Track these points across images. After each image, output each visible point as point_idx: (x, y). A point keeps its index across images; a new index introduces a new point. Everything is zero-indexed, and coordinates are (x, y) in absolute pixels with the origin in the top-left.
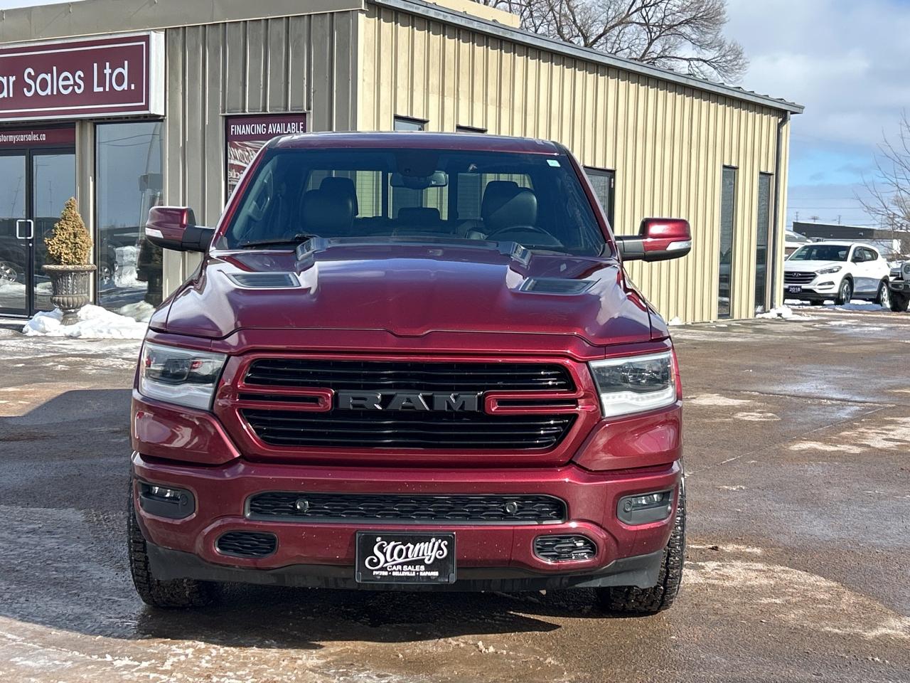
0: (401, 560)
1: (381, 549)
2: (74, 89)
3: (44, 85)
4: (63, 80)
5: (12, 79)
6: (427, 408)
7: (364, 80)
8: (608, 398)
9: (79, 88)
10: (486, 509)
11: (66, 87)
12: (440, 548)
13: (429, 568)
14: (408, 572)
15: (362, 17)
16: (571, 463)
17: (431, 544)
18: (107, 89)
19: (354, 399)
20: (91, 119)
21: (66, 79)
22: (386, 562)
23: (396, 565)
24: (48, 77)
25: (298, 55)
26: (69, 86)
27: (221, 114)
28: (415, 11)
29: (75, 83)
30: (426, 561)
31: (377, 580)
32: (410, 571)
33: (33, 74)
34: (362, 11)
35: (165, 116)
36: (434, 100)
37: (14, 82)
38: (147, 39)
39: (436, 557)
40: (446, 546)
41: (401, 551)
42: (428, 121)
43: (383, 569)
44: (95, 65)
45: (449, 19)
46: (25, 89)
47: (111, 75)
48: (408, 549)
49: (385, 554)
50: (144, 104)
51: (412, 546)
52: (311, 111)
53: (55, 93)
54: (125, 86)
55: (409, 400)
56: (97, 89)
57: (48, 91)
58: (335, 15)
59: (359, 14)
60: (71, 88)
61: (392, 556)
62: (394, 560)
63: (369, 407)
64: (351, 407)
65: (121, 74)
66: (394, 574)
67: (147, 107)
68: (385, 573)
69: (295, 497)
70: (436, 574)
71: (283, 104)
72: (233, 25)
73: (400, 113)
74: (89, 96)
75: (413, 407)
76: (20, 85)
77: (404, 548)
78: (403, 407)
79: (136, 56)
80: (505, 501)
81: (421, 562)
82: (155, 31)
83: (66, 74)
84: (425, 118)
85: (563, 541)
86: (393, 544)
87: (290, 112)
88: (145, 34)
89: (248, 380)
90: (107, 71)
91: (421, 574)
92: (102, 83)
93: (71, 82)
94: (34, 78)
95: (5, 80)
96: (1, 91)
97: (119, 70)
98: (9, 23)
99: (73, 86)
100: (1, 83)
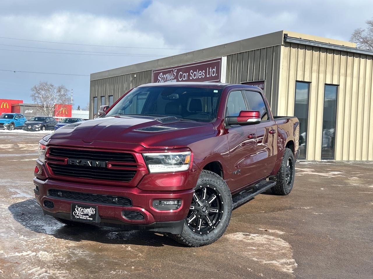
0: (82, 214)
1: (77, 209)
3: (195, 75)
5: (187, 74)
6: (91, 166)
7: (282, 69)
8: (151, 166)
9: (203, 76)
10: (108, 200)
11: (200, 76)
12: (93, 211)
13: (90, 217)
14: (84, 217)
16: (136, 187)
17: (90, 209)
18: (210, 76)
19: (72, 161)
21: (200, 73)
22: (79, 214)
23: (81, 215)
24: (196, 73)
27: (241, 82)
29: (203, 75)
30: (89, 215)
31: (76, 219)
32: (85, 217)
34: (283, 45)
36: (314, 75)
37: (188, 75)
38: (221, 59)
39: (92, 214)
40: (95, 210)
41: (82, 210)
42: (311, 82)
43: (78, 216)
44: (208, 68)
47: (211, 71)
48: (84, 210)
49: (78, 211)
50: (219, 80)
51: (85, 209)
52: (266, 80)
54: (215, 75)
55: (85, 163)
56: (208, 76)
57: (196, 77)
58: (274, 47)
59: (281, 46)
61: (80, 212)
62: (81, 213)
63: (75, 164)
64: (71, 164)
65: (214, 71)
66: (81, 218)
68: (78, 217)
69: (58, 191)
70: (92, 219)
71: (258, 78)
72: (245, 53)
73: (298, 79)
74: (206, 78)
75: (86, 165)
76: (189, 76)
77: (83, 210)
78: (84, 165)
79: (217, 64)
80: (113, 198)
81: (87, 215)
82: (223, 56)
83: (200, 72)
84: (310, 81)
85: (132, 213)
86: (80, 208)
87: (260, 81)
88: (220, 57)
89: (50, 154)
90: (211, 70)
91: (88, 219)
92: (209, 74)
93: (201, 74)
94: (192, 73)
95: (185, 74)
96: (184, 78)
97: (214, 69)
98: (189, 56)
99: (202, 75)
100: (184, 75)
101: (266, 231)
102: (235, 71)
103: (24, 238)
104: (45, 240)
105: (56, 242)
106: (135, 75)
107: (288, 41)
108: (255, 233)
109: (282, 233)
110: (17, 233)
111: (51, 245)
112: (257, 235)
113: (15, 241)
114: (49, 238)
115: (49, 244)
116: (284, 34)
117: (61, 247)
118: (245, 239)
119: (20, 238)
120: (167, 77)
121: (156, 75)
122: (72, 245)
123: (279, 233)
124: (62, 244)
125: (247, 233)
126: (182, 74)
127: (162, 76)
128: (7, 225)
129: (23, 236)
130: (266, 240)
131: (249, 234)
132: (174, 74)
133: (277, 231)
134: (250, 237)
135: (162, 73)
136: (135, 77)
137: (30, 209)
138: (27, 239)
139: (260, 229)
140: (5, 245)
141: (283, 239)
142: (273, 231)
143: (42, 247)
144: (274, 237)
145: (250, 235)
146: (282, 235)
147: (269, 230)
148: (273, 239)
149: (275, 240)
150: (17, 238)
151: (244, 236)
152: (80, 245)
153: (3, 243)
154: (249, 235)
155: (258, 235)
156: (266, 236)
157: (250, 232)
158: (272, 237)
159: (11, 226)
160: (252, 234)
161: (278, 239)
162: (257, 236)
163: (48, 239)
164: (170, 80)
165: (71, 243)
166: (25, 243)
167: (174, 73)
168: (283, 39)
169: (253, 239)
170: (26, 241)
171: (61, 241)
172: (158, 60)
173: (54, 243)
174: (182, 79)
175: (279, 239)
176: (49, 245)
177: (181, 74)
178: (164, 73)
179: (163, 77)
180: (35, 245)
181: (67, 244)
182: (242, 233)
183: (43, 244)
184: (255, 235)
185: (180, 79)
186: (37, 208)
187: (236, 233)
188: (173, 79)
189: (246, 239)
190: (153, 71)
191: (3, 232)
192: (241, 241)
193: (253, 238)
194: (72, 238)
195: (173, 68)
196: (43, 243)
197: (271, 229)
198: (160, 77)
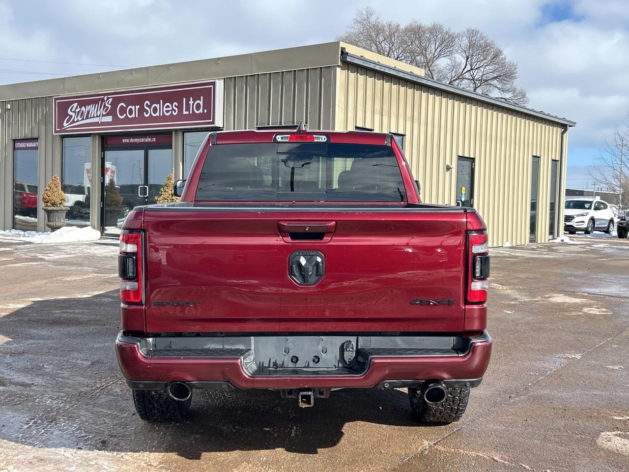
2: (172, 112)
3: (155, 110)
4: (166, 107)
5: (138, 107)
7: (339, 106)
9: (175, 112)
11: (167, 112)
15: (338, 69)
18: (191, 113)
20: (181, 130)
21: (168, 107)
24: (158, 106)
25: (300, 92)
26: (169, 111)
27: (255, 126)
28: (368, 66)
29: (173, 109)
33: (149, 104)
34: (339, 66)
35: (223, 127)
36: (377, 118)
37: (138, 109)
38: (214, 84)
42: (373, 130)
44: (184, 99)
45: (387, 71)
46: (145, 113)
47: (193, 104)
50: (211, 121)
52: (308, 124)
53: (161, 115)
54: (201, 111)
56: (185, 113)
57: (158, 114)
58: (323, 69)
59: (337, 68)
60: (170, 112)
65: (199, 104)
67: (213, 123)
71: (291, 120)
72: (263, 76)
73: (358, 125)
74: (181, 116)
76: (142, 110)
79: (206, 93)
82: (218, 79)
83: (168, 104)
84: (372, 128)
87: (296, 124)
88: (213, 81)
90: (191, 102)
92: (188, 109)
93: (171, 109)
94: (150, 107)
95: (133, 108)
96: (131, 114)
97: (198, 102)
98: (136, 76)
99: (172, 111)
100: (131, 109)
102: (242, 106)
106: (9, 105)
107: (349, 60)
116: (341, 47)
120: (88, 112)
121: (63, 107)
126: (125, 106)
127: (78, 109)
132: (105, 106)
135: (76, 104)
136: (9, 108)
164: (97, 116)
167: (107, 105)
168: (340, 55)
172: (64, 79)
174: (127, 115)
177: (122, 106)
178: (82, 104)
179: (79, 112)
185: (122, 115)
188: (103, 116)
190: (56, 99)
195: (104, 95)
198: (73, 110)
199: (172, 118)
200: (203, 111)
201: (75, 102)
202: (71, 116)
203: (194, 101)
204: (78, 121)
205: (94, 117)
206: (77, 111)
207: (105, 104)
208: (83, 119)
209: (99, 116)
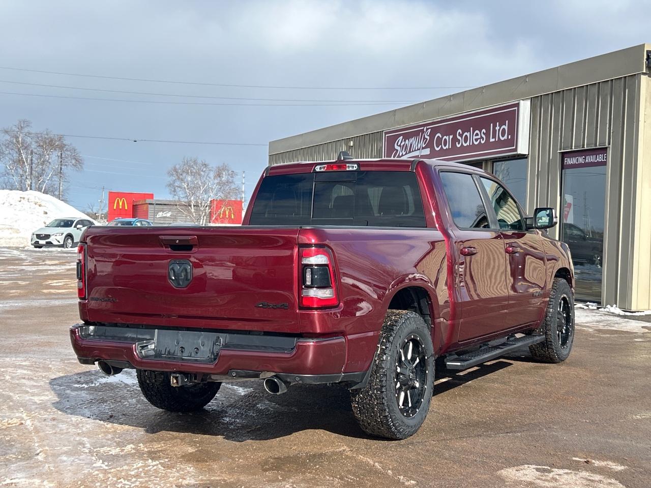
2: (480, 141)
3: (466, 140)
4: (475, 136)
5: (451, 137)
7: (645, 122)
9: (483, 140)
11: (476, 140)
15: (644, 78)
18: (497, 140)
20: (491, 159)
21: (477, 135)
24: (468, 134)
25: (604, 108)
26: (478, 139)
27: (559, 151)
29: (482, 137)
33: (461, 133)
34: (644, 74)
35: (529, 154)
37: (452, 139)
38: (518, 105)
44: (492, 124)
46: (457, 143)
47: (499, 130)
50: (514, 147)
52: (611, 146)
53: (471, 144)
54: (506, 137)
56: (492, 140)
57: (468, 143)
58: (627, 78)
59: (642, 76)
65: (504, 129)
67: (516, 150)
71: (594, 142)
72: (568, 91)
74: (488, 145)
76: (455, 140)
79: (510, 117)
82: (523, 100)
83: (477, 132)
87: (598, 147)
88: (517, 102)
90: (497, 128)
92: (494, 137)
93: (479, 137)
94: (461, 135)
95: (447, 138)
96: (445, 145)
97: (503, 127)
98: (454, 102)
99: (480, 139)
100: (445, 139)
101: (587, 462)
102: (547, 128)
103: (103, 465)
104: (141, 470)
105: (160, 474)
106: (352, 142)
108: (562, 468)
109: (620, 468)
110: (92, 456)
111: (150, 481)
112: (566, 471)
113: (83, 472)
114: (149, 466)
115: (147, 479)
116: (647, 51)
117: (168, 485)
118: (539, 479)
119: (94, 465)
120: (411, 145)
121: (392, 141)
122: (190, 482)
123: (614, 467)
124: (170, 479)
125: (546, 467)
126: (441, 137)
127: (403, 143)
128: (78, 439)
129: (101, 461)
130: (584, 482)
131: (549, 468)
132: (424, 138)
133: (610, 463)
134: (551, 475)
135: (402, 137)
136: (351, 145)
137: (127, 408)
138: (107, 468)
139: (574, 459)
140: (64, 479)
141: (620, 482)
142: (603, 464)
143: (133, 485)
144: (601, 476)
145: (552, 471)
146: (621, 472)
147: (593, 461)
148: (600, 481)
149: (603, 483)
150: (89, 466)
151: (538, 473)
152: (206, 482)
153: (62, 474)
154: (550, 472)
155: (570, 471)
156: (585, 474)
157: (553, 466)
158: (597, 477)
159: (84, 441)
160: (556, 470)
161: (610, 481)
162: (567, 473)
163: (146, 469)
164: (418, 149)
165: (188, 478)
166: (101, 476)
167: (426, 137)
168: (645, 60)
169: (556, 480)
170: (105, 472)
171: (171, 473)
172: (396, 110)
173: (156, 477)
174: (442, 147)
175: (613, 481)
176: (147, 482)
177: (439, 136)
178: (407, 137)
179: (403, 145)
180: (119, 481)
181: (180, 480)
182: (534, 466)
183: (134, 479)
184: (561, 471)
185: (438, 147)
186: (139, 405)
187: (522, 467)
188: (423, 148)
189: (541, 479)
190: (386, 133)
191: (66, 453)
192: (531, 483)
193: (557, 477)
194: (192, 468)
195: (424, 126)
196: (135, 477)
197: (599, 459)
198: (399, 144)
199: (480, 147)
200: (508, 137)
201: (400, 135)
202: (397, 150)
203: (500, 126)
204: (402, 155)
205: (415, 150)
206: (402, 145)
207: (424, 136)
208: (406, 154)
209: (420, 149)
